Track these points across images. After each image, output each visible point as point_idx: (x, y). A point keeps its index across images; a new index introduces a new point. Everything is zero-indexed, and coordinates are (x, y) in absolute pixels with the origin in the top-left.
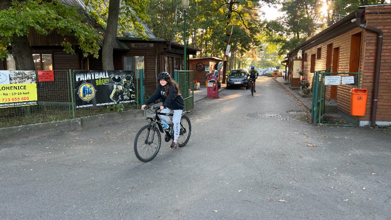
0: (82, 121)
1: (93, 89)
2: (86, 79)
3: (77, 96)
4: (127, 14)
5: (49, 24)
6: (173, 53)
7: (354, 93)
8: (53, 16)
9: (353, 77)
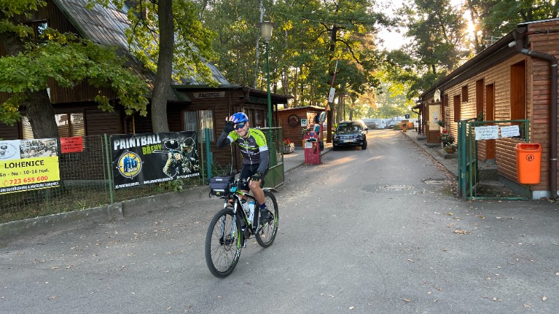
0: (123, 206)
1: (138, 160)
2: (128, 147)
3: (116, 171)
4: (186, 53)
5: (75, 72)
6: (253, 104)
7: (520, 149)
8: (80, 61)
9: (517, 127)
